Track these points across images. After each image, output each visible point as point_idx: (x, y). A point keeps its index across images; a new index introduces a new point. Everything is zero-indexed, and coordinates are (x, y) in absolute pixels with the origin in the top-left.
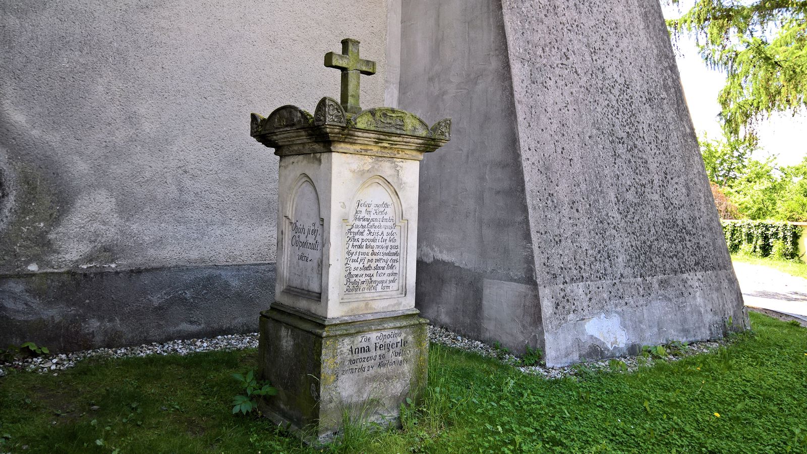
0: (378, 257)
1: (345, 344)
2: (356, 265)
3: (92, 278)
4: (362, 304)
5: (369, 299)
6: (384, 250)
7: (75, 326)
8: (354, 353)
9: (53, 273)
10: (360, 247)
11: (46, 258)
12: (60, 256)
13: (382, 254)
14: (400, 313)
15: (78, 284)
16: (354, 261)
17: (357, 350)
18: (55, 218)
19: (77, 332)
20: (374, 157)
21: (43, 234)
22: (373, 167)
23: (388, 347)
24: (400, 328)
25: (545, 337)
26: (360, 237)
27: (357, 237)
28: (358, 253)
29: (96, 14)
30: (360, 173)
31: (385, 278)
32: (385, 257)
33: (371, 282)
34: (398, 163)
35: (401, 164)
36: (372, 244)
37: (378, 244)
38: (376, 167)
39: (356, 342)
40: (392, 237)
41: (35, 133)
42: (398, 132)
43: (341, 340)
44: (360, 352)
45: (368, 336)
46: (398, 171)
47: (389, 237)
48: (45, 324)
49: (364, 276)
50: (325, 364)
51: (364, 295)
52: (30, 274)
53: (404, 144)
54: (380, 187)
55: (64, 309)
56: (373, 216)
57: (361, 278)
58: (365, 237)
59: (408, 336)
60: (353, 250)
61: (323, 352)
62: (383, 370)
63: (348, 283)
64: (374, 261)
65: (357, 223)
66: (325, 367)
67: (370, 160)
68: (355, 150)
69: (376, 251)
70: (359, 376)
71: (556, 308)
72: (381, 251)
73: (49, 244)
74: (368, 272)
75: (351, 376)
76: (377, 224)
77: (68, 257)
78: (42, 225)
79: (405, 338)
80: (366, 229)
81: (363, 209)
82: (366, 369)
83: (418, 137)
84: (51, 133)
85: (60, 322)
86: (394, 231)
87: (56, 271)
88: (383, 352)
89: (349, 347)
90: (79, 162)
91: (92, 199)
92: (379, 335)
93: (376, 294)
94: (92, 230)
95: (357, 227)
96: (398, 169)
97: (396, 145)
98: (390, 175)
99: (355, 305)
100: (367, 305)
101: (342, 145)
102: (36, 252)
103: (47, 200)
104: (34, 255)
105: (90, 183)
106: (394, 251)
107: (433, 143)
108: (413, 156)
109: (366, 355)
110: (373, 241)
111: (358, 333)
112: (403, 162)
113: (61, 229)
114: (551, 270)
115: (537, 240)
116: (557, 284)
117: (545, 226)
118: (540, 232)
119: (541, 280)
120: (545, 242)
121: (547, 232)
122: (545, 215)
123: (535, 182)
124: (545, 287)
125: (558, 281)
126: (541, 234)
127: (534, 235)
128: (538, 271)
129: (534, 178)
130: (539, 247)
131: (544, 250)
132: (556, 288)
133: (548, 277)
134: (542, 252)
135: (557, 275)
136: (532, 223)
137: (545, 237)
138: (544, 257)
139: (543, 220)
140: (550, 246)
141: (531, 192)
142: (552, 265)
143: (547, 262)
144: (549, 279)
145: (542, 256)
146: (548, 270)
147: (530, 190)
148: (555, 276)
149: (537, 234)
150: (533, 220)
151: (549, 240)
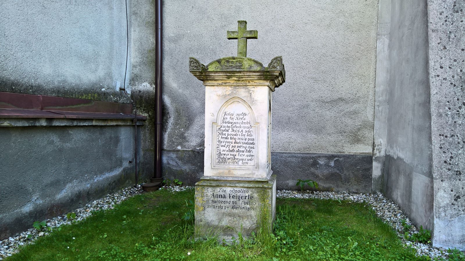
0: (239, 145)
1: (209, 191)
2: (224, 148)
3: (201, 154)
4: (226, 171)
5: (232, 168)
6: (244, 141)
7: (194, 175)
8: (215, 197)
9: (186, 150)
10: (226, 138)
11: (184, 144)
12: (189, 143)
13: (242, 143)
14: (253, 179)
15: (195, 156)
16: (222, 146)
17: (217, 196)
18: (187, 127)
19: (195, 178)
20: (233, 87)
21: (183, 134)
22: (232, 93)
23: (239, 198)
24: (248, 188)
25: (435, 222)
26: (227, 133)
27: (224, 133)
28: (225, 142)
29: (203, 35)
30: (223, 96)
31: (244, 157)
32: (245, 145)
33: (235, 159)
34: (251, 89)
35: (253, 89)
36: (235, 137)
37: (239, 137)
38: (234, 92)
39: (216, 191)
40: (249, 133)
41: (180, 91)
42: (238, 70)
43: (206, 188)
44: (219, 197)
45: (225, 189)
46: (251, 93)
47: (247, 133)
48: (183, 172)
49: (229, 155)
50: (197, 200)
51: (229, 166)
52: (178, 150)
53: (247, 77)
54: (240, 104)
55: (190, 167)
56: (235, 121)
57: (227, 156)
58: (230, 133)
59: (253, 193)
60: (222, 140)
61: (196, 193)
62: (235, 211)
63: (219, 158)
64: (237, 147)
65: (224, 124)
66: (197, 201)
67: (230, 89)
68: (218, 84)
69: (238, 141)
70: (218, 210)
71: (455, 200)
72: (241, 141)
73: (184, 138)
74: (232, 153)
75: (214, 209)
76: (238, 125)
77: (192, 144)
78: (182, 130)
79: (251, 194)
80: (231, 129)
81: (228, 117)
82: (224, 208)
83: (254, 72)
84: (186, 90)
85: (189, 172)
86: (251, 130)
87: (187, 150)
88: (235, 200)
89: (212, 193)
90: (196, 102)
91: (201, 118)
92: (232, 189)
93: (237, 166)
94: (201, 132)
95: (224, 127)
96: (250, 92)
97: (242, 78)
98: (245, 97)
99: (221, 171)
100: (229, 171)
101: (210, 82)
102: (180, 141)
103: (184, 119)
104: (179, 143)
105: (200, 111)
106: (251, 142)
107: (268, 74)
108: (260, 83)
109: (223, 200)
110: (235, 135)
111: (218, 186)
112: (254, 88)
113: (189, 132)
114: (454, 168)
115: (439, 142)
116: (460, 180)
117: (452, 130)
118: (445, 135)
119: (438, 174)
120: (450, 144)
121: (454, 135)
122: (454, 121)
123: (445, 94)
124: (442, 181)
125: (462, 177)
126: (446, 137)
127: (435, 137)
128: (436, 167)
129: (444, 91)
130: (441, 148)
131: (447, 150)
132: (458, 183)
133: (448, 173)
134: (443, 152)
135: (462, 173)
136: (434, 127)
137: (451, 139)
138: (446, 156)
139: (450, 125)
140: (456, 148)
141: (437, 102)
142: (457, 163)
143: (449, 161)
144: (449, 175)
145: (444, 156)
146: (450, 167)
147: (437, 101)
148: (459, 173)
149: (439, 137)
150: (436, 125)
151: (456, 142)
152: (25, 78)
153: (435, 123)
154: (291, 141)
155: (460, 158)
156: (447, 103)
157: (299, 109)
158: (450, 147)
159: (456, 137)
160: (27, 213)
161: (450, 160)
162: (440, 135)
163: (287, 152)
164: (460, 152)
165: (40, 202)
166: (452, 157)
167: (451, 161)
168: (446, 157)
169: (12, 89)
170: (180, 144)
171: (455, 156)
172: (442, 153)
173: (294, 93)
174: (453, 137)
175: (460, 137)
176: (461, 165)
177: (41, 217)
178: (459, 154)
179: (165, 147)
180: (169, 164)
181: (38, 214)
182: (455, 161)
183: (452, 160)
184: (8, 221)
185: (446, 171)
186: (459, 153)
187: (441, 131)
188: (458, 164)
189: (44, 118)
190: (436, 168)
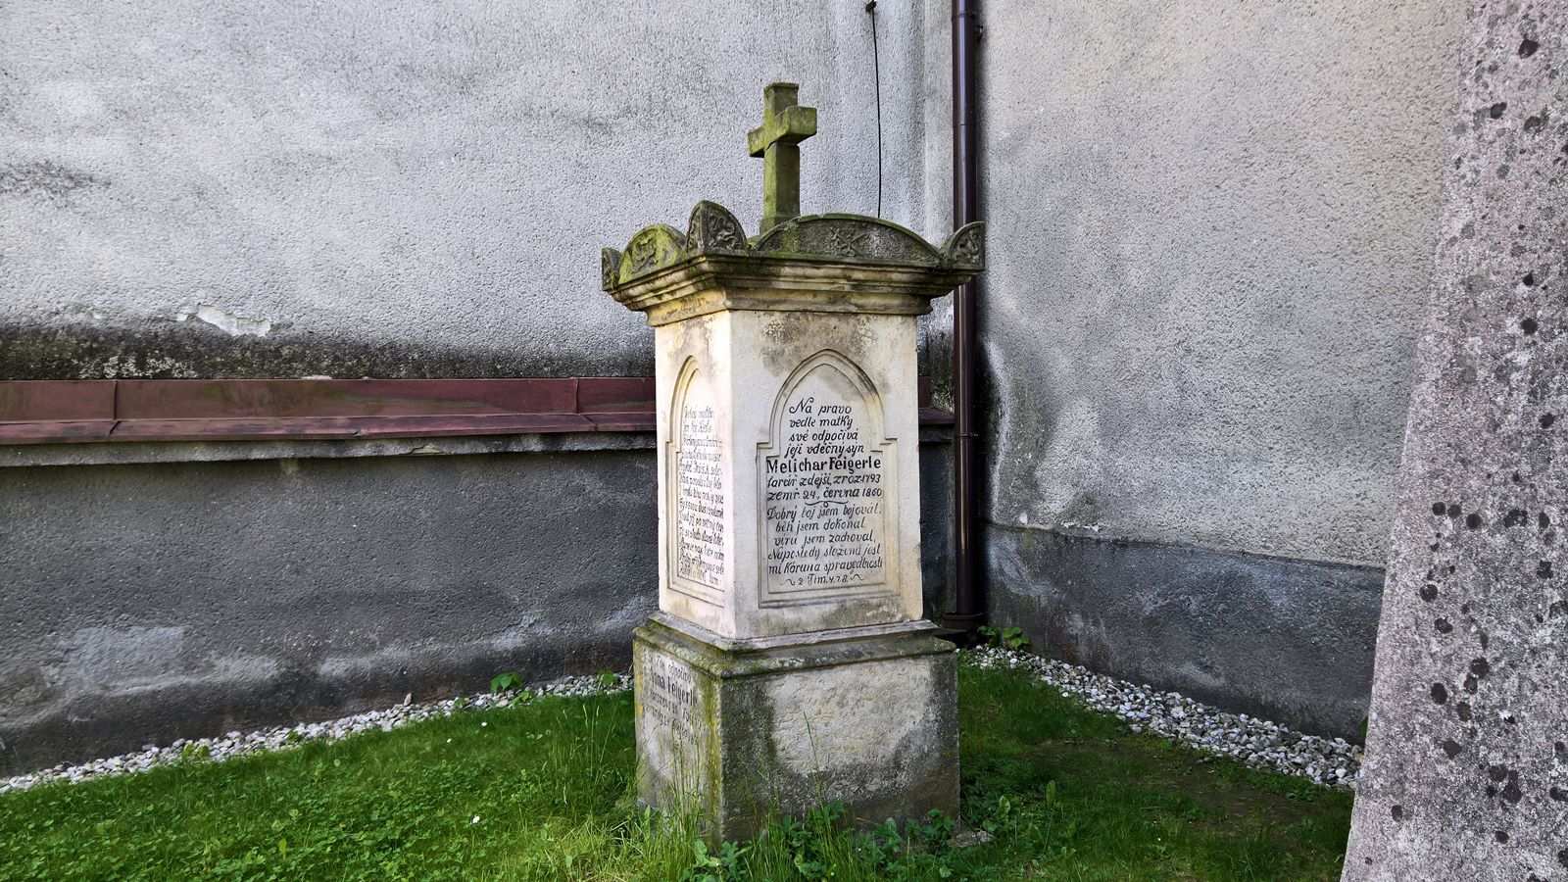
3: (1074, 546)
7: (1059, 620)
9: (1039, 530)
11: (1034, 507)
12: (1045, 505)
14: (712, 639)
15: (1060, 552)
18: (1041, 446)
19: (1061, 630)
21: (1031, 471)
22: (685, 342)
24: (690, 664)
30: (676, 356)
34: (707, 326)
35: (710, 325)
38: (687, 340)
40: (717, 477)
41: (1024, 321)
42: (651, 269)
46: (708, 340)
47: (714, 477)
48: (1033, 606)
52: (1022, 528)
53: (677, 287)
55: (1049, 589)
59: (697, 687)
73: (1035, 485)
75: (653, 719)
77: (1052, 507)
78: (1030, 456)
79: (694, 690)
84: (1036, 317)
85: (1046, 608)
86: (719, 465)
87: (1042, 527)
90: (1061, 357)
91: (1074, 415)
94: (1075, 466)
96: (707, 336)
98: (700, 353)
102: (1026, 496)
103: (1033, 419)
104: (1024, 501)
105: (1071, 389)
106: (720, 508)
107: (694, 269)
108: (713, 304)
112: (711, 320)
113: (1046, 464)
114: (1483, 742)
115: (1424, 551)
116: (1502, 837)
117: (1516, 478)
118: (1465, 514)
119: (1384, 765)
120: (1490, 571)
121: (1525, 513)
122: (1539, 414)
123: (1515, 228)
124: (1397, 812)
125: (1519, 820)
126: (1474, 522)
127: (1407, 521)
128: (1381, 714)
129: (1517, 208)
130: (1429, 594)
131: (1459, 613)
132: (1489, 857)
133: (1441, 769)
134: (1438, 622)
135: (1524, 788)
136: (1411, 459)
137: (1500, 540)
138: (1448, 650)
139: (1511, 443)
140: (1520, 602)
141: (1461, 291)
142: (1505, 715)
143: (1461, 688)
144: (1444, 783)
145: (1435, 648)
146: (1458, 733)
147: (1463, 283)
148: (1505, 786)
149: (1430, 520)
150: (1428, 441)
151: (1530, 566)
152: (530, 341)
153: (1422, 428)
154: (1366, 511)
155: (1536, 680)
156: (1522, 289)
157: (1395, 356)
158: (1486, 591)
159: (1535, 527)
160: (506, 650)
161: (1471, 686)
162: (1438, 509)
163: (1350, 561)
164: (1543, 635)
165: (546, 631)
166: (1481, 668)
167: (1474, 690)
168: (1448, 660)
169: (496, 369)
170: (1026, 506)
171: (1502, 664)
172: (1429, 629)
173: (1374, 283)
174: (1517, 527)
175: (1560, 531)
176: (1535, 735)
177: (550, 666)
178: (1534, 652)
179: (995, 515)
180: (1001, 571)
181: (540, 659)
182: (1495, 697)
183: (1481, 686)
184: (455, 660)
185: (1435, 753)
186: (1534, 641)
187: (1448, 481)
188: (1511, 720)
189: (534, 434)
190: (1381, 724)
